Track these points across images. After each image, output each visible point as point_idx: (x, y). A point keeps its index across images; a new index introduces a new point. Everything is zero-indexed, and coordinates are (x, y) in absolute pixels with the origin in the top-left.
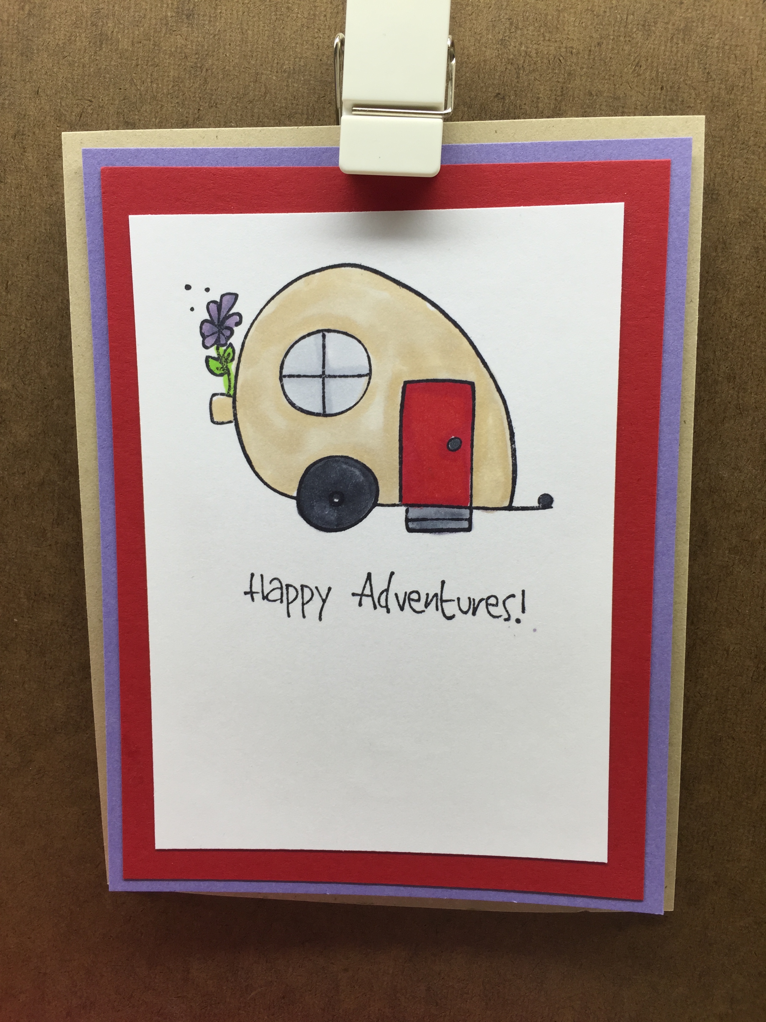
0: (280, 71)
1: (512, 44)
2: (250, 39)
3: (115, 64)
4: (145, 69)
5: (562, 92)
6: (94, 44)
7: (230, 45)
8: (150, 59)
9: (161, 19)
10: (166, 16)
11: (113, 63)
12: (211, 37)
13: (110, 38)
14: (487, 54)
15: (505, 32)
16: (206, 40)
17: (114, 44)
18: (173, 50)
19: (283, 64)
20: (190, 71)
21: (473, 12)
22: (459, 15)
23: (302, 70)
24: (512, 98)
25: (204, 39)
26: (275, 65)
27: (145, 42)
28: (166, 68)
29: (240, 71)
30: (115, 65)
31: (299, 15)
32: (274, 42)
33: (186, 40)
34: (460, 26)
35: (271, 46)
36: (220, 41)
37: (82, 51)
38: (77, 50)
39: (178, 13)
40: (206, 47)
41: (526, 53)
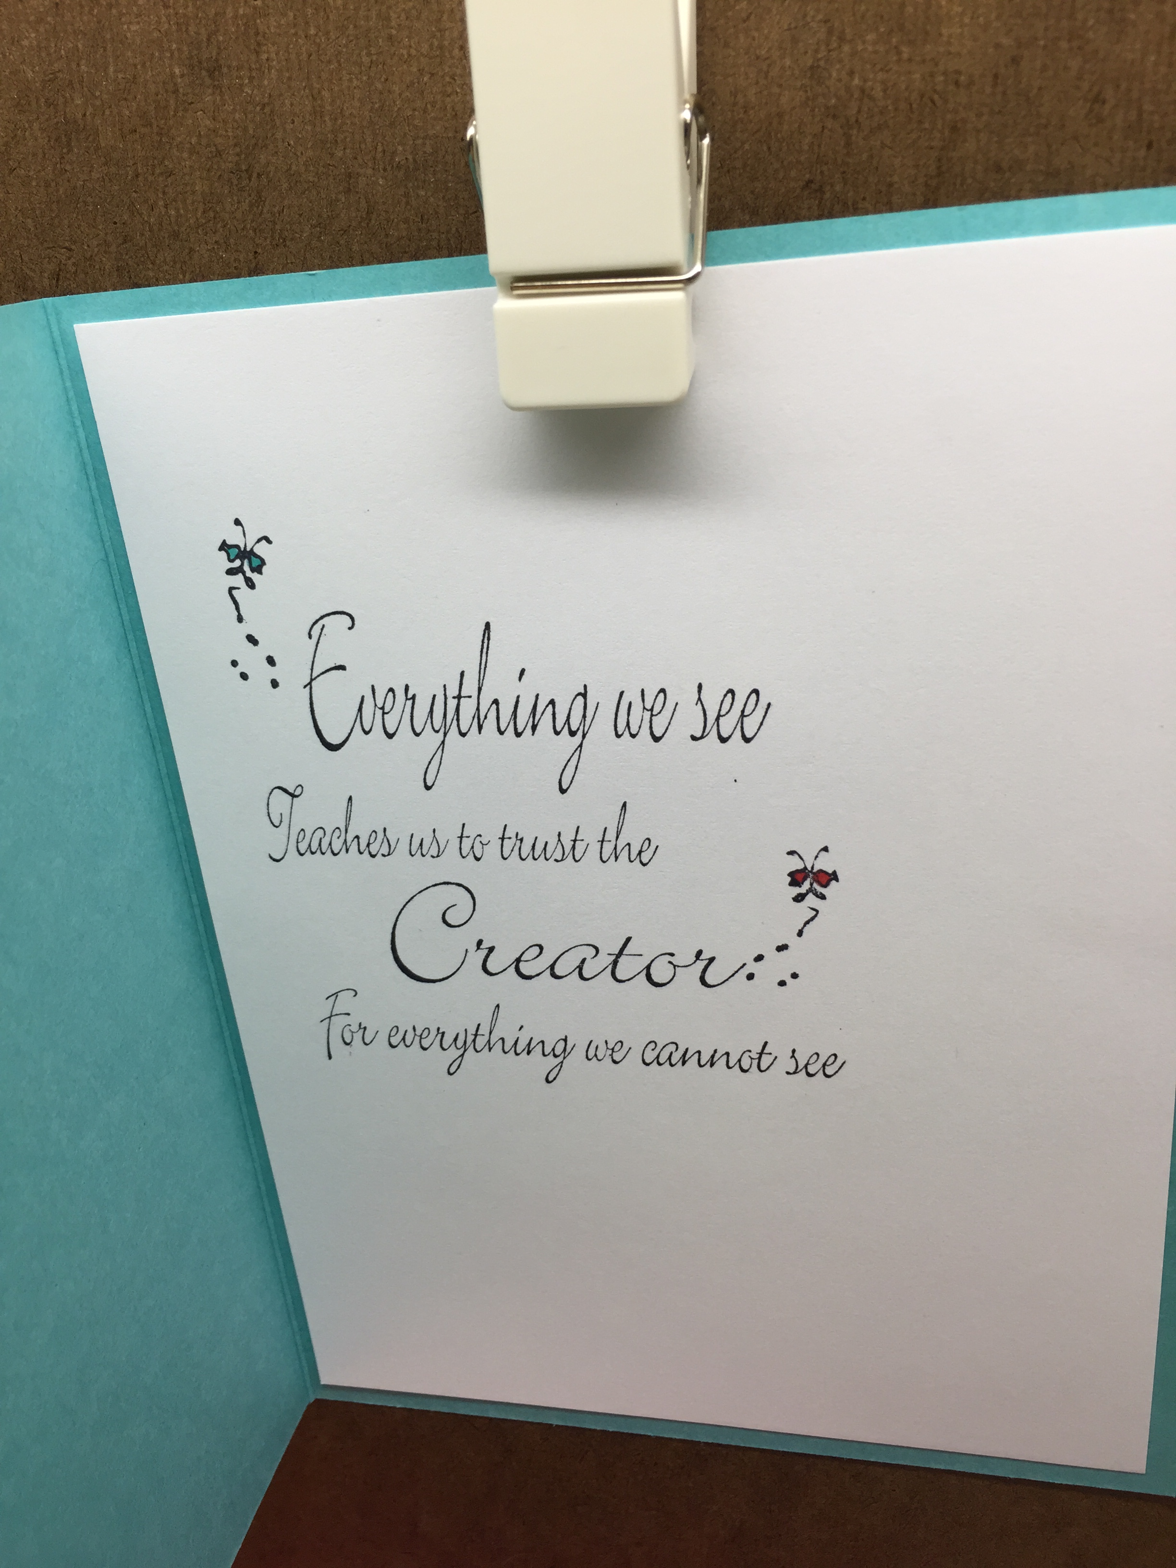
0: (389, 168)
1: (834, 74)
2: (328, 108)
3: (98, 176)
4: (152, 182)
5: (939, 168)
6: (56, 140)
7: (293, 122)
8: (156, 162)
9: (164, 83)
10: (172, 75)
11: (95, 176)
12: (258, 108)
13: (82, 126)
14: (784, 100)
15: (817, 51)
16: (249, 116)
17: (91, 139)
18: (193, 141)
19: (394, 153)
20: (229, 180)
21: (751, 13)
22: (722, 21)
23: (430, 163)
24: (838, 188)
25: (245, 114)
26: (379, 155)
27: (143, 130)
28: (187, 178)
29: (317, 173)
30: (98, 178)
31: (413, 52)
32: (371, 110)
33: (214, 120)
34: (726, 45)
35: (368, 118)
36: (276, 118)
37: (40, 156)
38: (30, 156)
39: (192, 67)
40: (251, 132)
41: (863, 91)
